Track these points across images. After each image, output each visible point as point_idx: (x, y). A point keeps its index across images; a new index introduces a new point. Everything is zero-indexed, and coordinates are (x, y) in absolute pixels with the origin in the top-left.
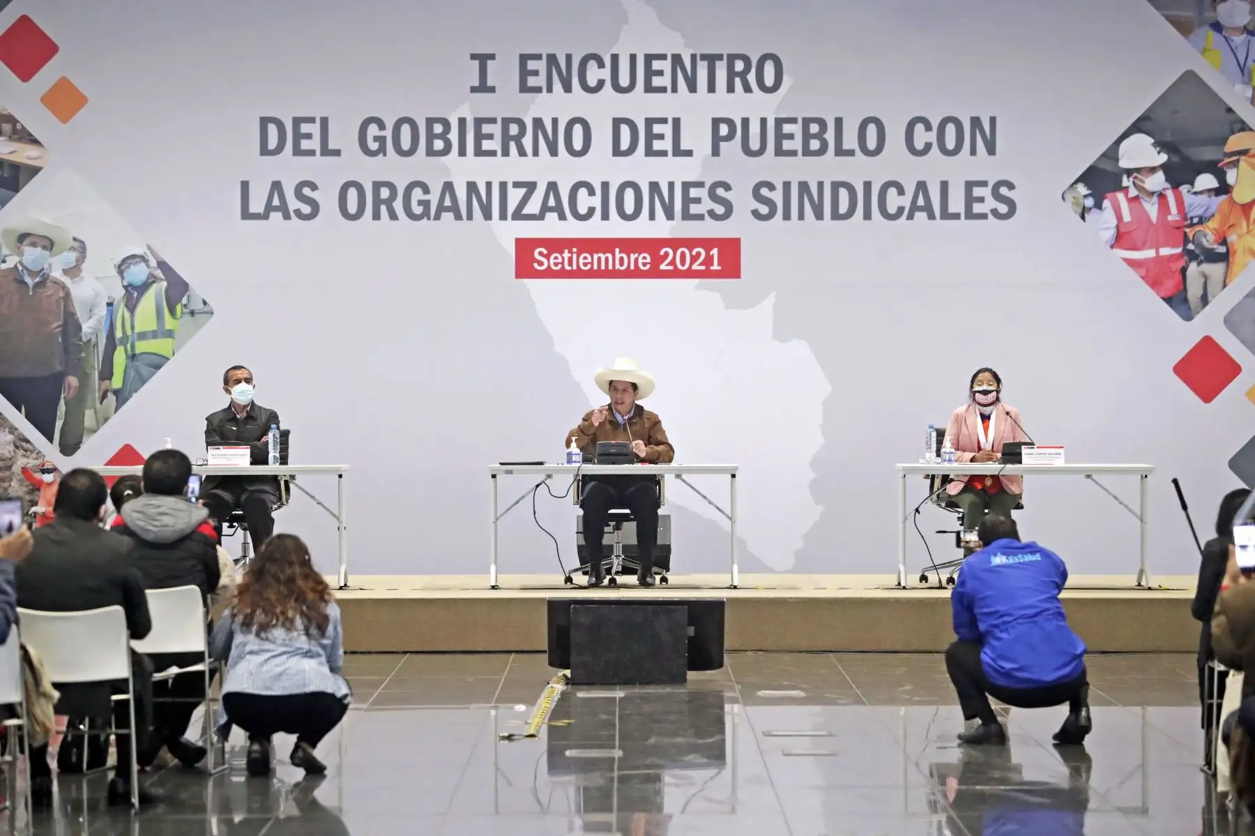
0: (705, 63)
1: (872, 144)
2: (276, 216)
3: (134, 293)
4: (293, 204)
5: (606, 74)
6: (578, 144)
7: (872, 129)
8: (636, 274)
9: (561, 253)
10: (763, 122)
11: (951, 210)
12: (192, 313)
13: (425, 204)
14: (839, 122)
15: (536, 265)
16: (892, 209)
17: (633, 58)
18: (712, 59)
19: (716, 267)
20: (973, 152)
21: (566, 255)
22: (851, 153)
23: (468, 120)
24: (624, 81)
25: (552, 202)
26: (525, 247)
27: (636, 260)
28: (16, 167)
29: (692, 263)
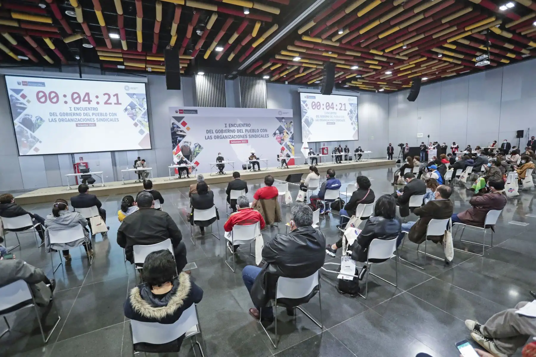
1: (258, 131)
3: (196, 147)
4: (210, 138)
6: (234, 132)
8: (240, 143)
10: (249, 130)
11: (264, 137)
12: (201, 148)
13: (222, 138)
14: (255, 130)
16: (260, 137)
17: (237, 124)
18: (245, 124)
20: (265, 132)
21: (234, 142)
23: (225, 130)
25: (232, 137)
26: (230, 141)
28: (184, 135)
29: (244, 142)
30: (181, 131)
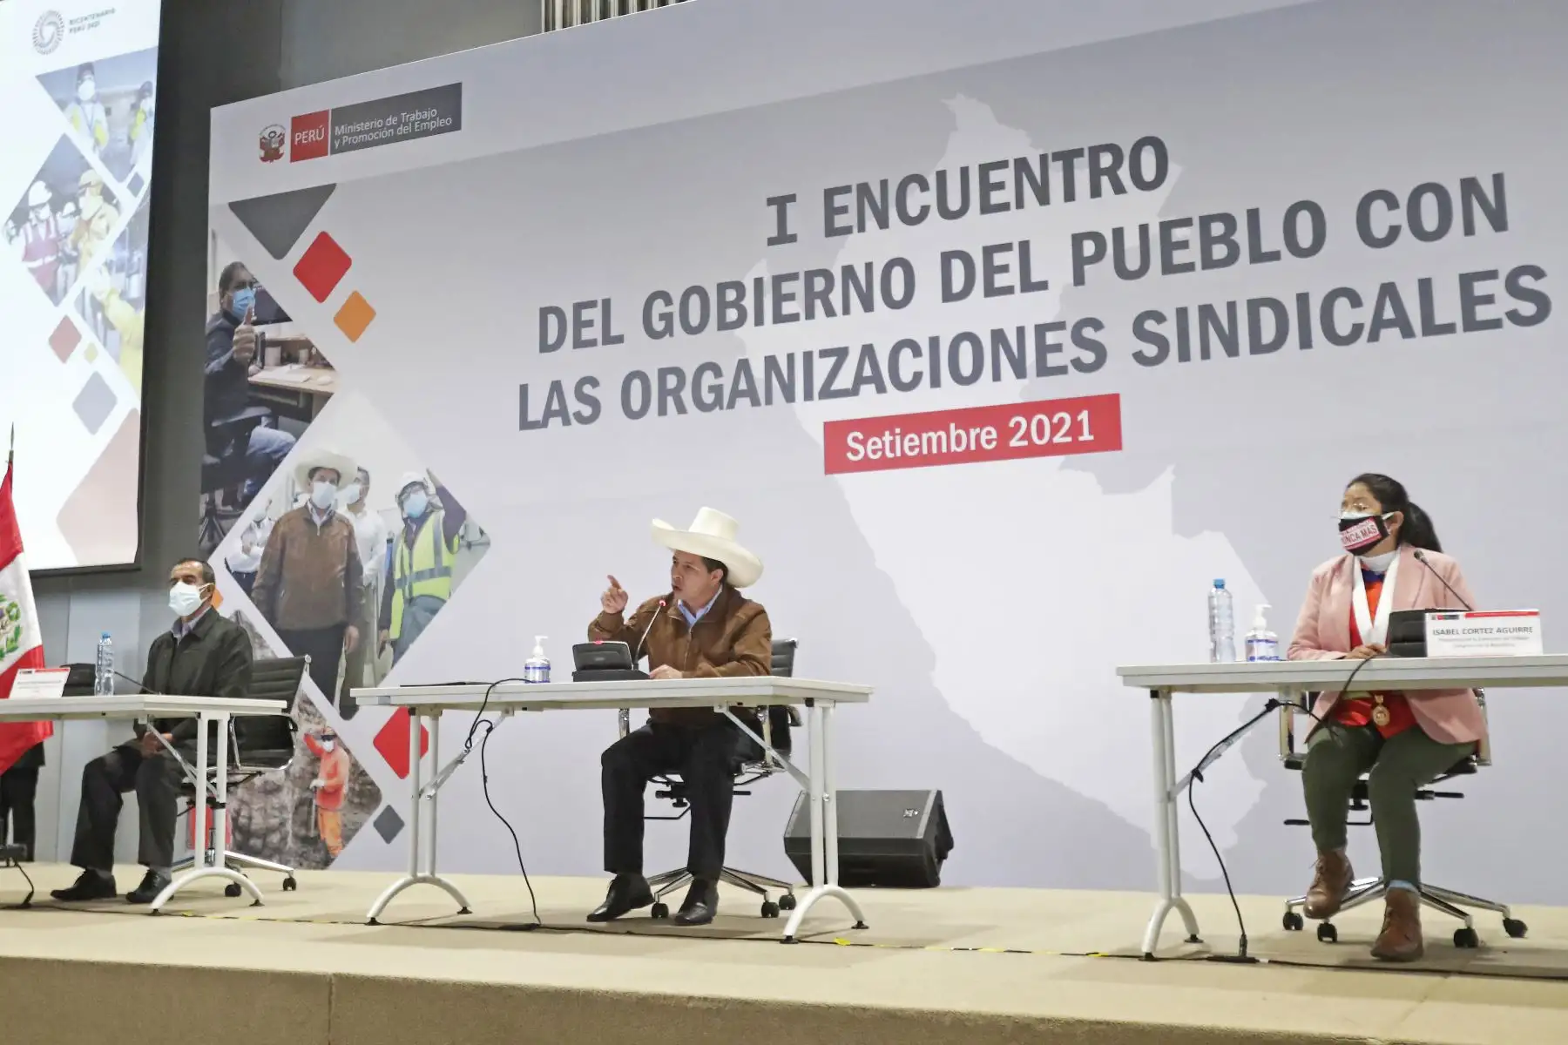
0: (1060, 164)
1: (1305, 238)
2: (555, 422)
3: (414, 524)
4: (574, 405)
5: (930, 198)
6: (898, 292)
7: (1304, 220)
8: (978, 455)
9: (881, 435)
10: (1144, 229)
11: (1440, 319)
12: (469, 545)
13: (717, 390)
14: (1253, 215)
15: (850, 456)
16: (1343, 329)
17: (965, 172)
18: (1067, 158)
19: (1086, 436)
20: (1469, 230)
21: (887, 437)
22: (1275, 256)
23: (765, 280)
24: (954, 203)
25: (867, 372)
26: (835, 432)
27: (978, 437)
28: (310, 397)
29: (1054, 432)
30: (290, 353)
